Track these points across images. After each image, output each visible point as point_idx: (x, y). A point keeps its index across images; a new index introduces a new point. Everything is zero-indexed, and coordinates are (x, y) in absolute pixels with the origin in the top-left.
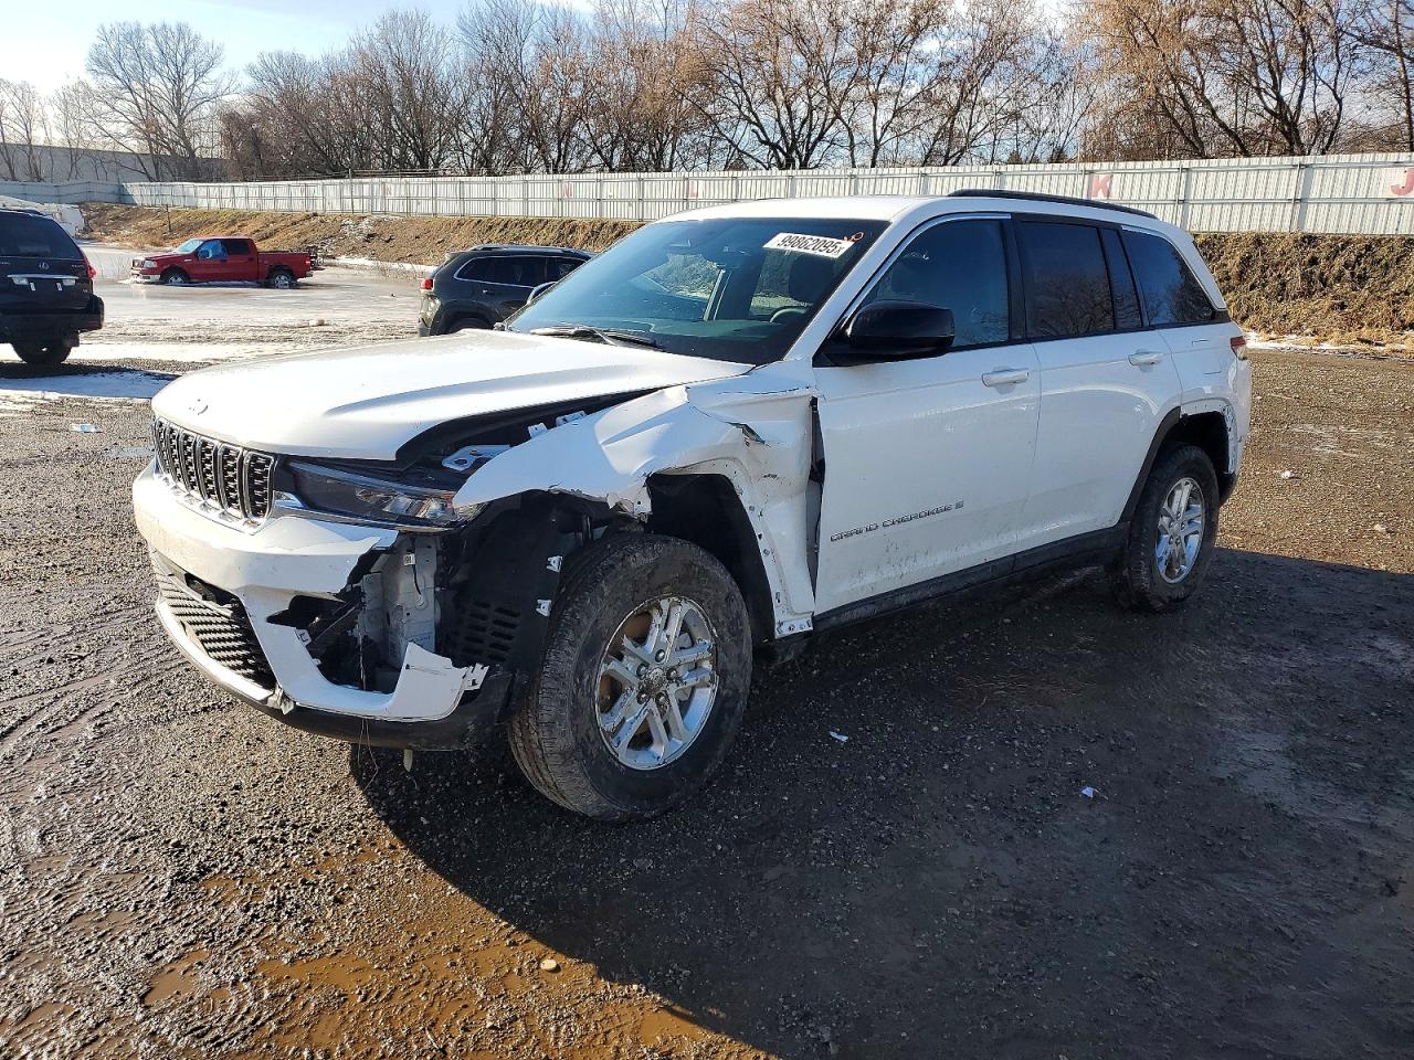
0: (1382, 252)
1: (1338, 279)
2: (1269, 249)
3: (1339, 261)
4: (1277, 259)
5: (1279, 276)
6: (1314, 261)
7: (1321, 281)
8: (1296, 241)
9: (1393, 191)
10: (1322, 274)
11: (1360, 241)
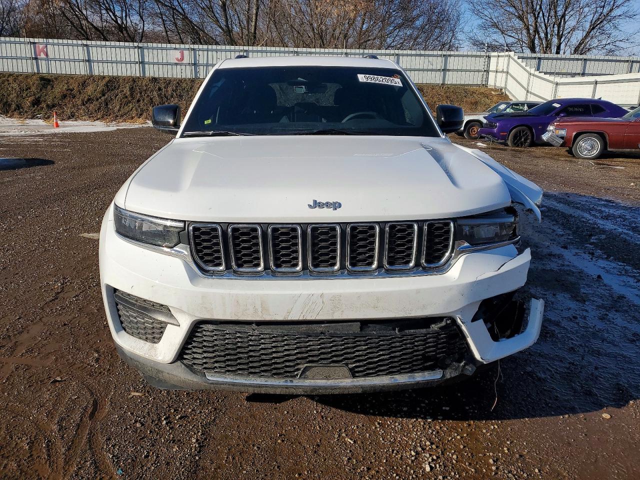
0: (184, 85)
1: (172, 96)
2: (140, 84)
3: (170, 89)
4: (145, 88)
5: (148, 96)
6: (160, 89)
7: (165, 97)
8: (149, 80)
9: (177, 60)
10: (165, 94)
11: (174, 80)
